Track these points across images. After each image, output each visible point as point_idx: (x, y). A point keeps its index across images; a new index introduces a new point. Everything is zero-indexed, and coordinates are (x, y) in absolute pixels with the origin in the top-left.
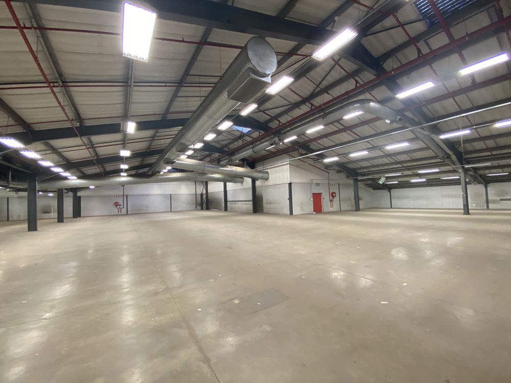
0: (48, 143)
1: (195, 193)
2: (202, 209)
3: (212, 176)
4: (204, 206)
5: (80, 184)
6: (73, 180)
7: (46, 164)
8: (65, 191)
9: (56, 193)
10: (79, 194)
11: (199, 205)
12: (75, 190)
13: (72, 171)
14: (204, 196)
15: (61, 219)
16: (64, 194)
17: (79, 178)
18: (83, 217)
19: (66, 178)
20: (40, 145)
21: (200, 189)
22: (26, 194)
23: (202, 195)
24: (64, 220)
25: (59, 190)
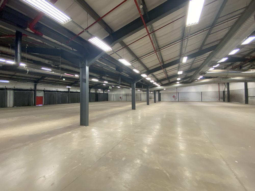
0: (152, 74)
1: (218, 90)
2: (224, 101)
3: (233, 78)
4: (226, 99)
5: (161, 88)
6: (159, 87)
7: (152, 81)
8: (156, 91)
9: (153, 92)
10: (160, 92)
11: (222, 98)
12: (159, 91)
13: (158, 83)
14: (226, 93)
15: (155, 102)
16: (156, 92)
17: (161, 86)
18: (162, 101)
19: (157, 86)
20: (150, 75)
21: (223, 88)
22: (146, 92)
23: (224, 92)
24: (156, 102)
25: (154, 91)
